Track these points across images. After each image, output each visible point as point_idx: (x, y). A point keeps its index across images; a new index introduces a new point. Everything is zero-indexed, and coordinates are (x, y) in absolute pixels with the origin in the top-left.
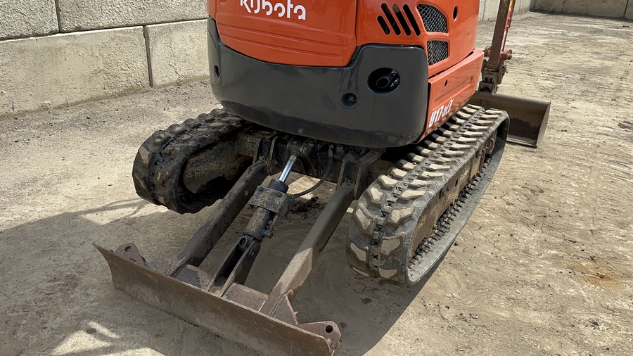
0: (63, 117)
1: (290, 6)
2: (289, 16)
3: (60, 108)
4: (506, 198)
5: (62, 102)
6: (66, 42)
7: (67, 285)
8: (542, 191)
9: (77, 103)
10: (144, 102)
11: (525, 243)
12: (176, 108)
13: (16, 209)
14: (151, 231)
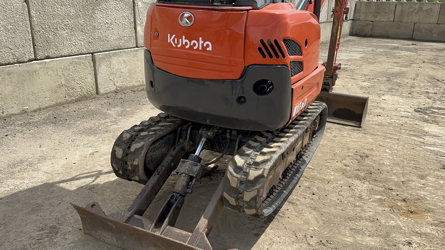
0: (37, 118)
1: (201, 42)
2: (200, 48)
3: (35, 111)
4: (344, 161)
5: (36, 107)
6: (39, 66)
7: (51, 233)
8: (367, 156)
9: (47, 108)
10: (93, 105)
11: (359, 192)
12: (115, 109)
13: (10, 182)
14: (105, 193)
